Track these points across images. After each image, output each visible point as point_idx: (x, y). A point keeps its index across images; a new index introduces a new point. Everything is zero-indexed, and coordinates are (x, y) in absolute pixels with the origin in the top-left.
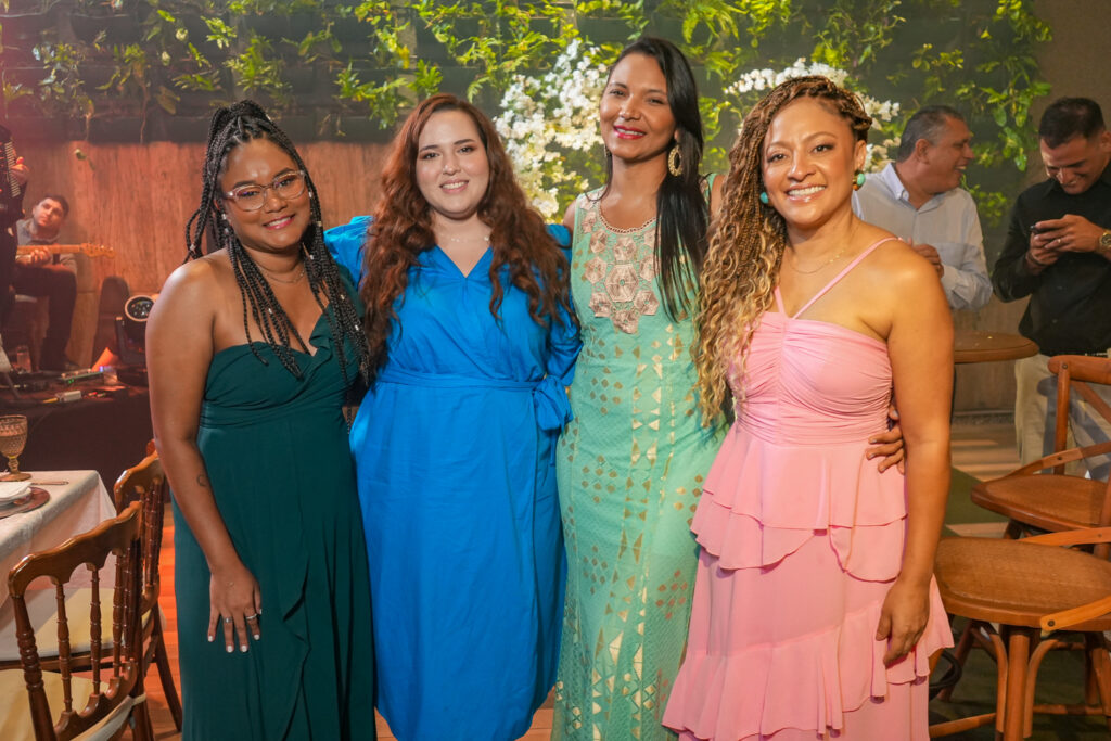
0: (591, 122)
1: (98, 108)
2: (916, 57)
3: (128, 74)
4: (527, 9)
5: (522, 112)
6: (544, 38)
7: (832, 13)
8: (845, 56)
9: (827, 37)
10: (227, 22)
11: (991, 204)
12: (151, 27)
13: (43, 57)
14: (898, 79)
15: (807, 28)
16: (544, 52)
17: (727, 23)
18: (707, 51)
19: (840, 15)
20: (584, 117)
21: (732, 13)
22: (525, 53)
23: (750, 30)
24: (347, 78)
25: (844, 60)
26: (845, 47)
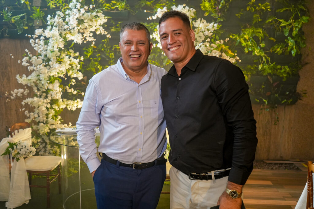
11: (283, 70)
14: (240, 15)
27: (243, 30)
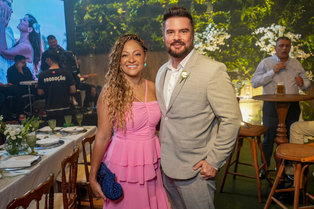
0: (215, 44)
1: (96, 46)
2: (310, 21)
3: (103, 37)
4: (199, 15)
5: (197, 42)
6: (204, 23)
7: (284, 11)
8: (288, 22)
9: (282, 17)
10: (126, 24)
12: (108, 26)
13: (84, 35)
14: (304, 27)
15: (277, 15)
16: (204, 26)
17: (253, 16)
18: (248, 23)
19: (286, 11)
20: (213, 42)
21: (255, 13)
22: (199, 27)
23: (260, 17)
24: (154, 36)
25: (287, 23)
26: (288, 19)
27: (306, 36)
